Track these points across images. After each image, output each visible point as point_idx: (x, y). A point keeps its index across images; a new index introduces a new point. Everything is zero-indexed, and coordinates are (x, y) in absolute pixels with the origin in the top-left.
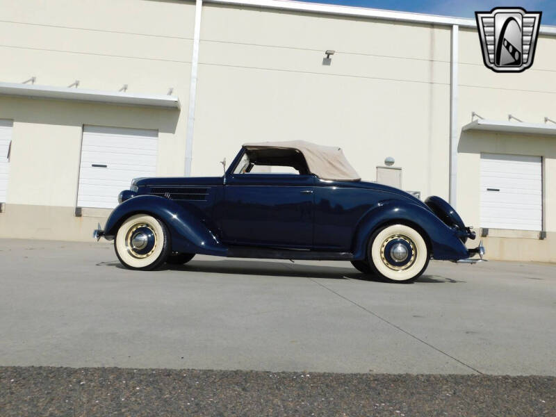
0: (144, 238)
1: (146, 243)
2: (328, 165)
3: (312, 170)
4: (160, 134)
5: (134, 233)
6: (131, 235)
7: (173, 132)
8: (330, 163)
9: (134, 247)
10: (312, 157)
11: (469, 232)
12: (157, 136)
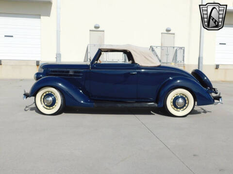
0: (50, 99)
1: (52, 101)
2: (145, 59)
3: (136, 62)
4: (42, 17)
5: (45, 96)
6: (43, 97)
7: (49, 16)
8: (145, 58)
9: (46, 104)
10: (136, 54)
11: (215, 91)
12: (40, 18)
